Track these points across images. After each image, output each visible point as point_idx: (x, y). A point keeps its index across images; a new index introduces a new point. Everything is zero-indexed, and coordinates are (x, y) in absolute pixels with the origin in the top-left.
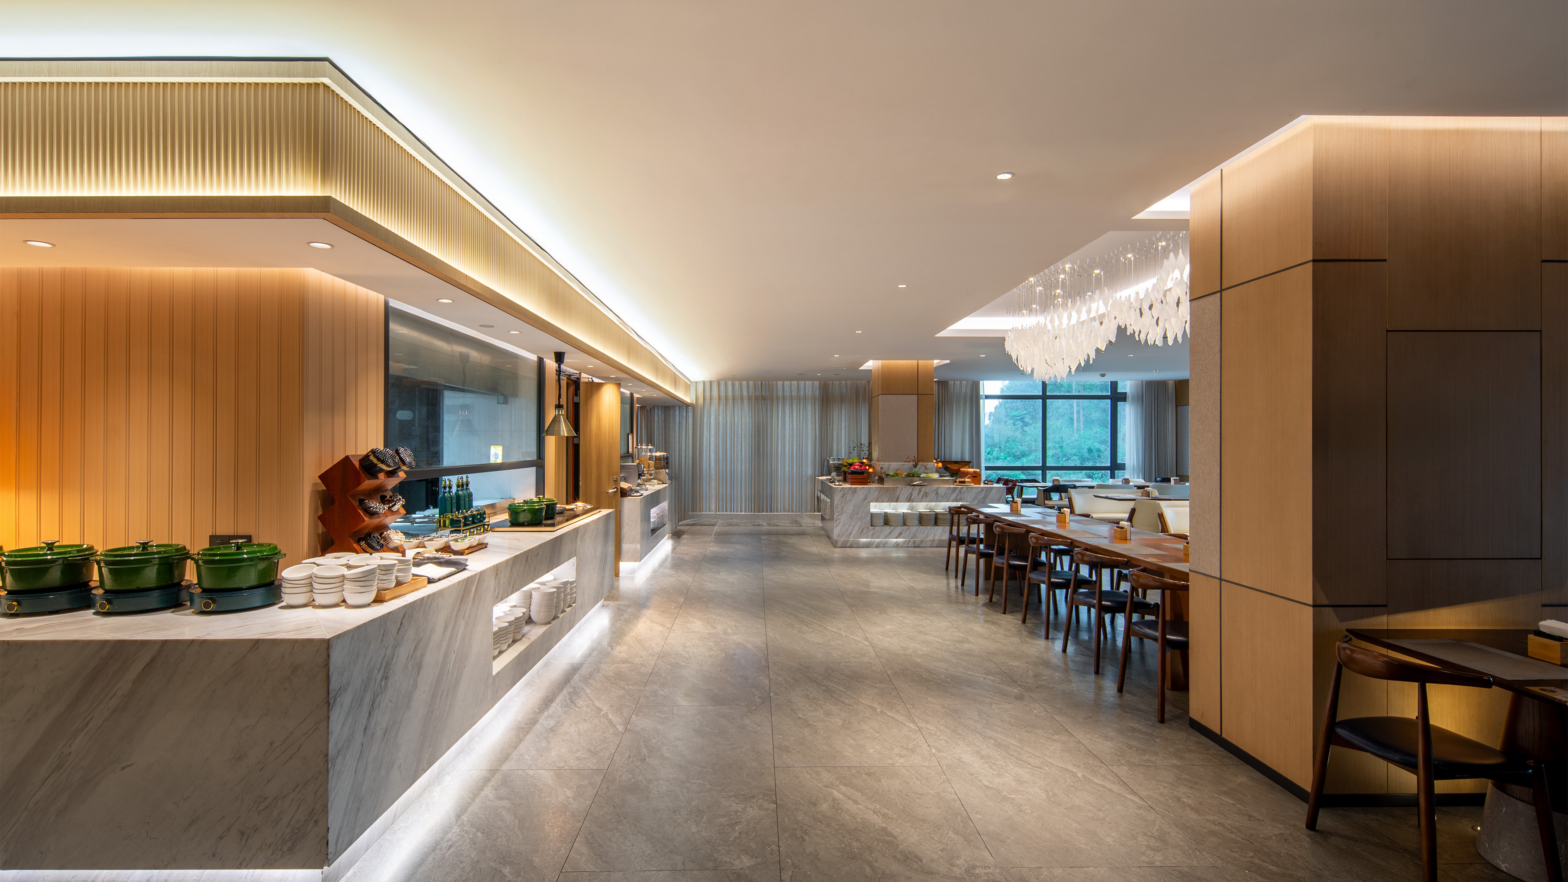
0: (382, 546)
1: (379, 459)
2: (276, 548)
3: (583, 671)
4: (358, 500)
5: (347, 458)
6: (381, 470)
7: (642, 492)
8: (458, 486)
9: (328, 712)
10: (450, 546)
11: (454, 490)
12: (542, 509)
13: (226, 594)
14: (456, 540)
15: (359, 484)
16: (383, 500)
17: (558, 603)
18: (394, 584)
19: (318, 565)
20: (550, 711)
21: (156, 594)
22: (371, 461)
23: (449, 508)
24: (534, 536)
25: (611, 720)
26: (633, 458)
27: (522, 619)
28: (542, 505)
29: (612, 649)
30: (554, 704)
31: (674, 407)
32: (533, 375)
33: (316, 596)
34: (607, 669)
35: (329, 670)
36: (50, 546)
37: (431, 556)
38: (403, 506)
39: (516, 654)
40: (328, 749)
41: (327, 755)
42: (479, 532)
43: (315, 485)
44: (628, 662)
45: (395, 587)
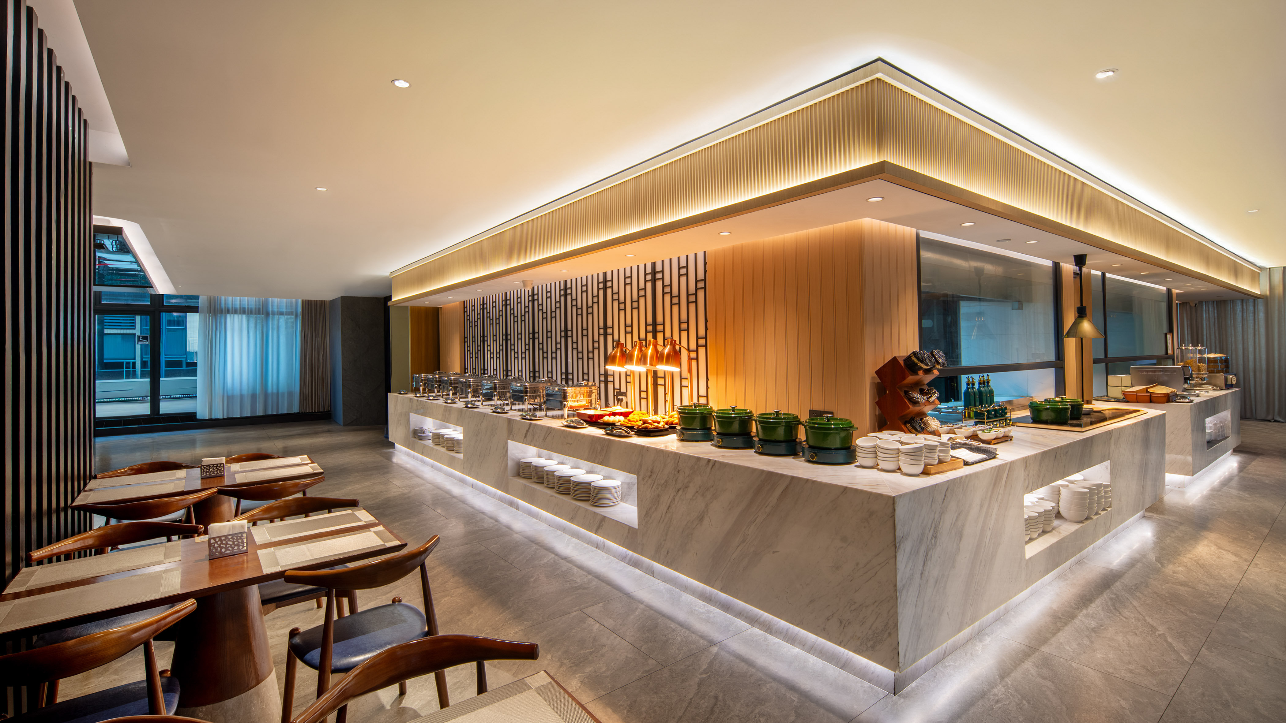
0: (923, 429)
1: (919, 360)
2: (851, 423)
3: (1127, 579)
4: (903, 391)
5: (895, 359)
6: (921, 368)
7: (1192, 398)
8: (980, 383)
9: (896, 553)
10: (977, 435)
11: (977, 386)
12: (1067, 409)
13: (823, 451)
14: (983, 431)
15: (904, 379)
16: (922, 392)
17: (1091, 503)
18: (937, 461)
19: (880, 439)
20: (1089, 610)
21: (784, 445)
22: (913, 361)
23: (973, 403)
24: (1060, 435)
25: (1171, 644)
26: (1174, 360)
27: (1051, 512)
28: (1067, 405)
29: (1162, 565)
30: (1093, 605)
31: (1233, 301)
32: (1049, 281)
33: (879, 462)
34: (1159, 586)
35: (895, 521)
36: (734, 409)
37: (962, 442)
38: (937, 398)
39: (1048, 545)
40: (896, 581)
41: (895, 586)
42: (1001, 425)
43: (873, 378)
44: (1187, 586)
45: (938, 464)
